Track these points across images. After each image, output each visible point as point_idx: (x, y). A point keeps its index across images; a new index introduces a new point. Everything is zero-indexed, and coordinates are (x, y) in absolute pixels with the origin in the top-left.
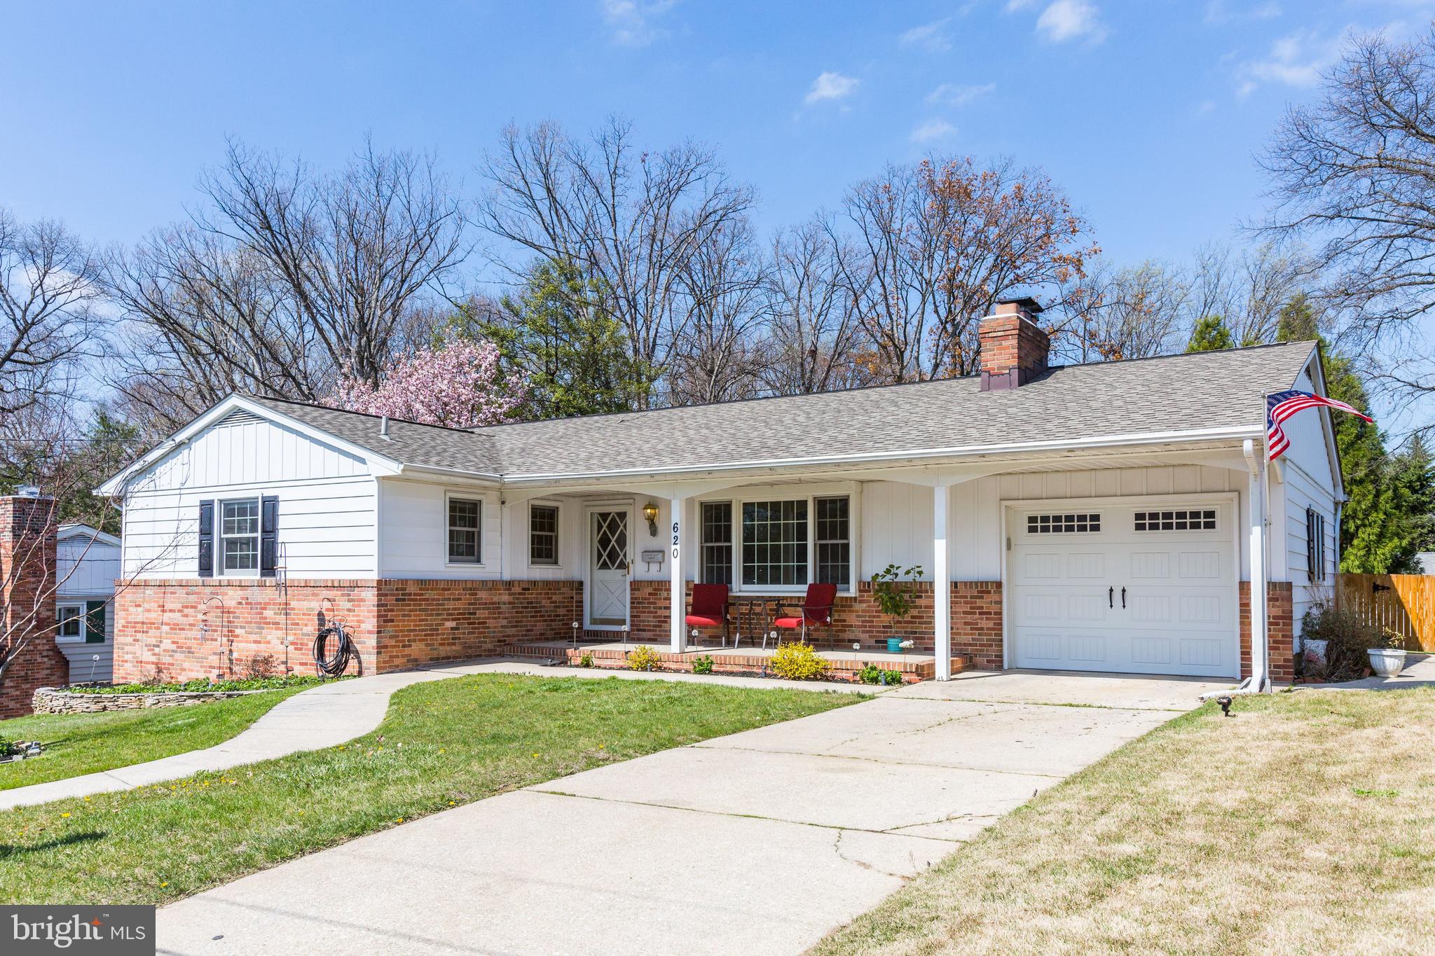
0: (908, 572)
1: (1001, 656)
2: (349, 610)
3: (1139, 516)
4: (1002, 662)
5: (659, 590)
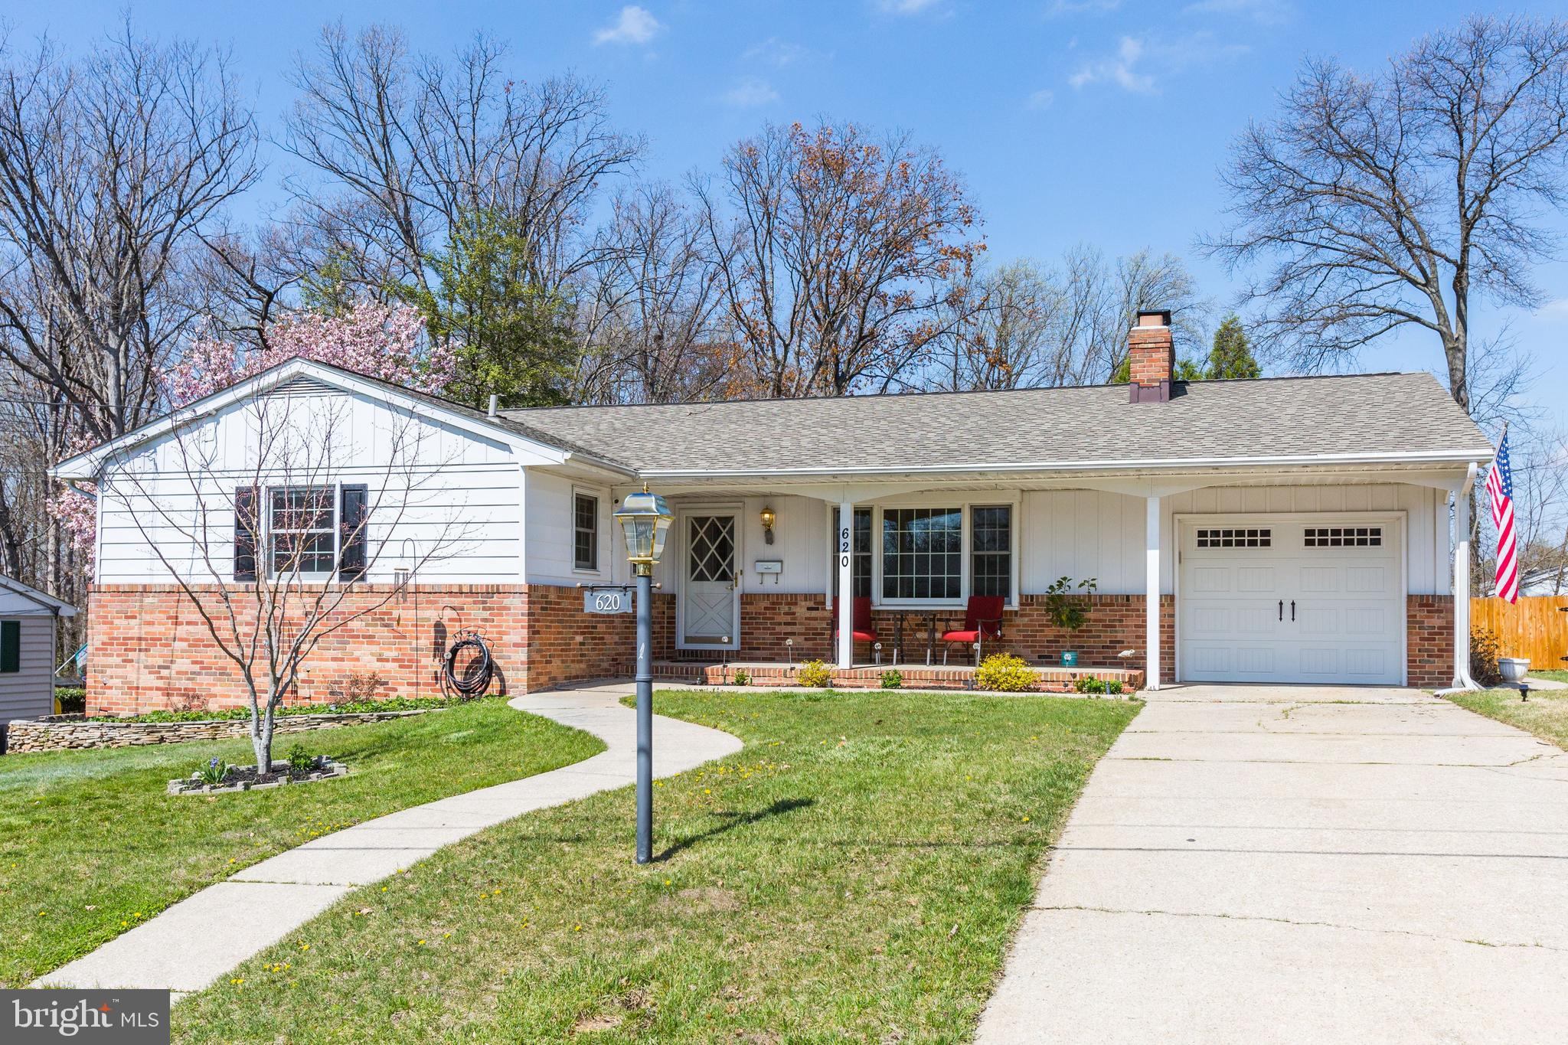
0: (1081, 585)
1: (1173, 669)
2: (485, 620)
3: (1309, 532)
4: (1174, 675)
5: (778, 603)
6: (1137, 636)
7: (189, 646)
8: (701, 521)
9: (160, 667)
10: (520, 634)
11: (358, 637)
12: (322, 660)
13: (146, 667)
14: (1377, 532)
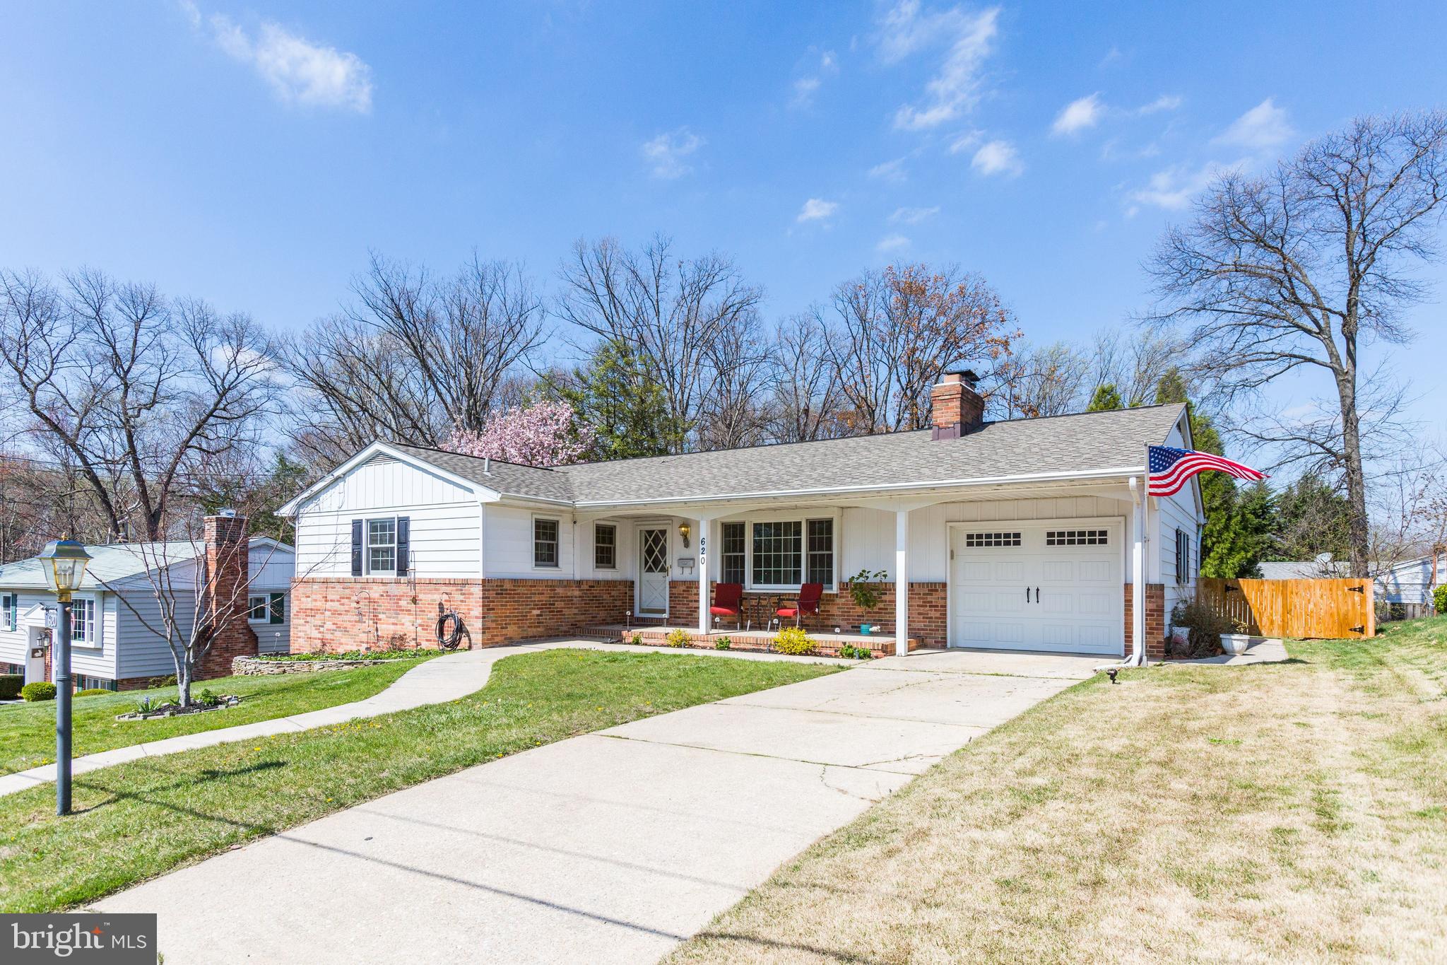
0: (876, 576)
1: (945, 638)
2: (462, 601)
3: (1050, 534)
4: (946, 642)
5: (691, 587)
6: (919, 614)
7: (332, 614)
8: (650, 533)
9: (320, 626)
10: (478, 611)
11: (403, 610)
13: (314, 626)
14: (1104, 533)
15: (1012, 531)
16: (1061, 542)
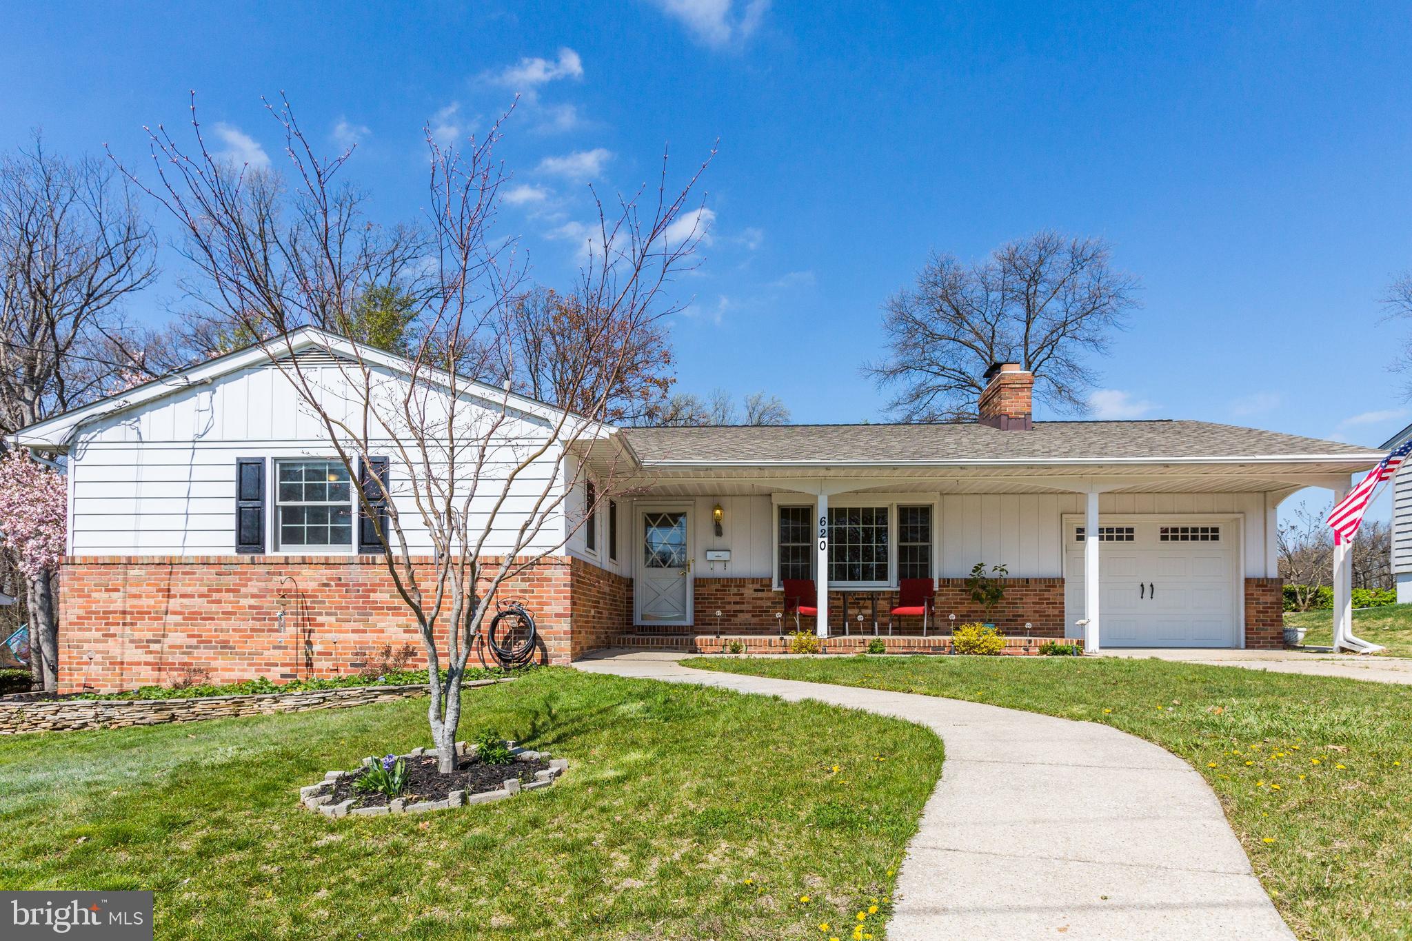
0: (994, 570)
2: (530, 591)
5: (727, 586)
6: (1035, 612)
7: (184, 619)
8: (657, 515)
9: (148, 641)
10: (562, 604)
11: (382, 608)
12: (340, 632)
13: (132, 641)
14: (1216, 530)
15: (1125, 526)
16: (1175, 538)
